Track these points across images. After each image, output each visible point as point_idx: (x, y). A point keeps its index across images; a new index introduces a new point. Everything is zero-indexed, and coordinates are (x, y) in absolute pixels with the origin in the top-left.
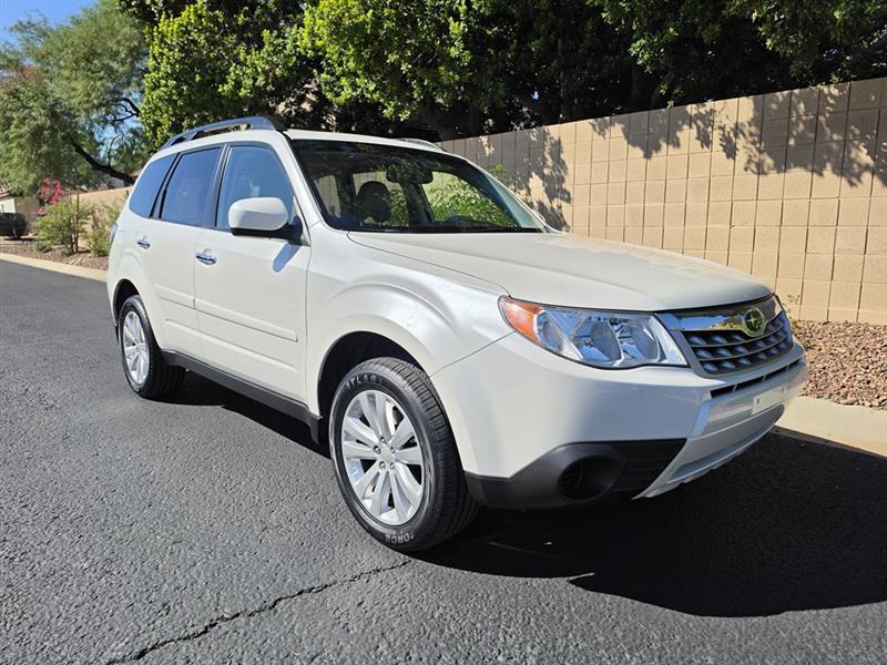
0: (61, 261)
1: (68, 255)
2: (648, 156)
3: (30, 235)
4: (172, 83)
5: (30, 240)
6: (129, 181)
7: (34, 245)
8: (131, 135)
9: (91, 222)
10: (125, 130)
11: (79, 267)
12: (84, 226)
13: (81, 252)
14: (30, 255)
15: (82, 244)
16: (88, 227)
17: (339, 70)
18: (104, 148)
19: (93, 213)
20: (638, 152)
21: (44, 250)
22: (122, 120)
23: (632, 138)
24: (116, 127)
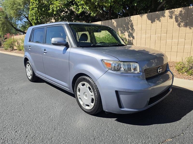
0: (10, 52)
1: (12, 50)
2: (152, 22)
3: (2, 46)
4: (36, 9)
5: (3, 47)
6: (24, 33)
7: (4, 48)
8: (25, 23)
9: (17, 43)
10: (23, 21)
11: (15, 53)
12: (15, 44)
13: (15, 50)
14: (3, 51)
15: (15, 48)
16: (16, 44)
17: (79, 4)
18: (18, 26)
19: (17, 41)
20: (150, 21)
21: (6, 49)
22: (22, 19)
23: (149, 18)
24: (21, 21)
